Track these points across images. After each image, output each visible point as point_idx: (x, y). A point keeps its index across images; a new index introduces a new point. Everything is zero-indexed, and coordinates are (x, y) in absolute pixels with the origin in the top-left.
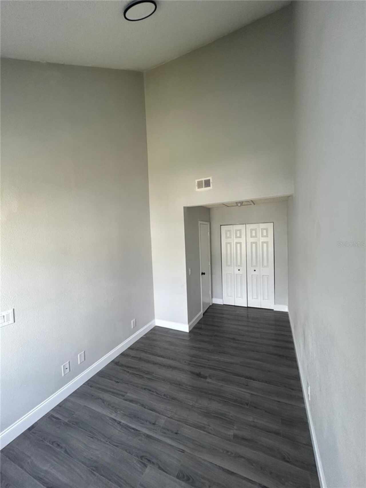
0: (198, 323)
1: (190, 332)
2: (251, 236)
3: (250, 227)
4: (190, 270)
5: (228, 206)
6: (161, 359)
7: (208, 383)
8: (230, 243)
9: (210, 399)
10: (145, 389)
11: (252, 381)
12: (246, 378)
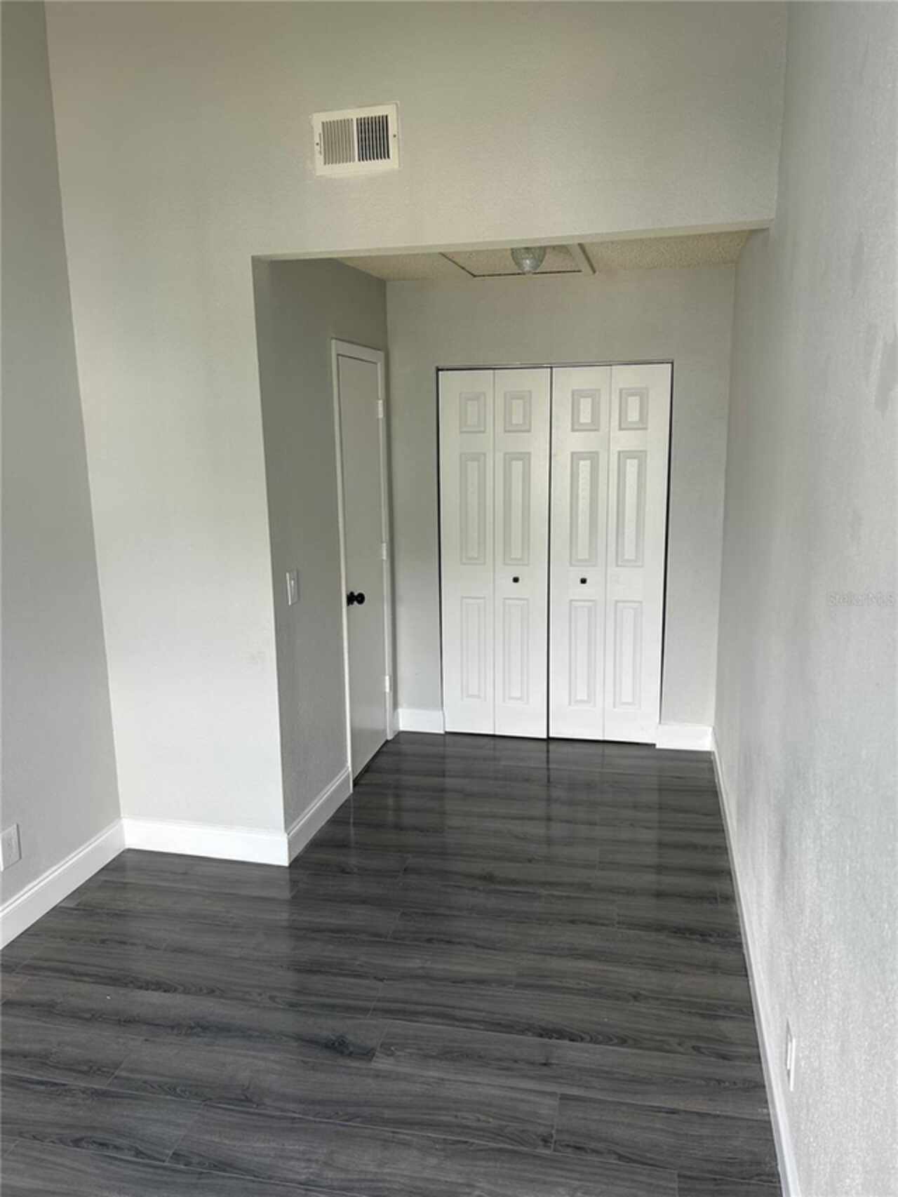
0: (334, 821)
1: (295, 863)
2: (573, 425)
3: (572, 379)
4: (290, 584)
5: (475, 276)
6: (155, 997)
7: (377, 1075)
8: (479, 457)
9: (386, 1144)
10: (77, 1142)
11: (567, 1042)
12: (541, 1036)
